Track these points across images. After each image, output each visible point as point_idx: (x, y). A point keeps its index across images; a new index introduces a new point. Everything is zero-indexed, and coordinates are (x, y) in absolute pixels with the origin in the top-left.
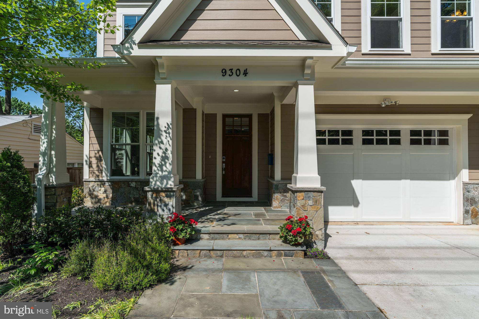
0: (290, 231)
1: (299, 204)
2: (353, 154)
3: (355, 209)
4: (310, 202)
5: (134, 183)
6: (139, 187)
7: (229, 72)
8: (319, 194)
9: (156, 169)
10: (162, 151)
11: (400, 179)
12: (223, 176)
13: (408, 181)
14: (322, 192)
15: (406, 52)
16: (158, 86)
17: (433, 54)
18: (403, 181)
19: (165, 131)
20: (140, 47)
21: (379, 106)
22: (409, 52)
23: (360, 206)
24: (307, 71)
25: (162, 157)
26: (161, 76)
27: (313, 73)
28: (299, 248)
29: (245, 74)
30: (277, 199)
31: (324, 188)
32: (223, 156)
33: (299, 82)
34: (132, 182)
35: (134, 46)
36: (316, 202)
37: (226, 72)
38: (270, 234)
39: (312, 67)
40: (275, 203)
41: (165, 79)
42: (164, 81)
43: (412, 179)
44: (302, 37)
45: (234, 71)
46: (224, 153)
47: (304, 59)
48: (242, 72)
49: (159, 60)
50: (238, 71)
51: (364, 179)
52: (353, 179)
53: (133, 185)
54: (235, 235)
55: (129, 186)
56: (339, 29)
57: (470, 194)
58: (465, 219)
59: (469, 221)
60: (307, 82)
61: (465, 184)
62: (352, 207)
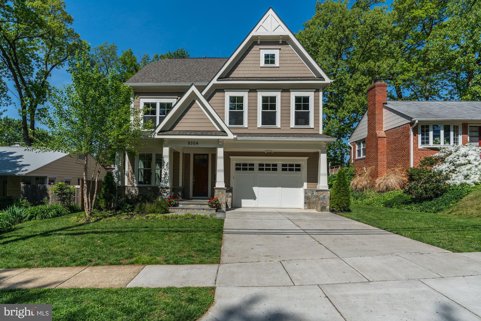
1: (216, 194)
2: (254, 175)
3: (255, 201)
4: (220, 193)
7: (191, 143)
11: (276, 187)
12: (193, 185)
13: (281, 188)
14: (225, 189)
15: (278, 127)
16: (164, 148)
17: (291, 128)
18: (278, 188)
19: (166, 165)
20: (158, 135)
22: (280, 127)
23: (257, 199)
24: (220, 143)
26: (165, 144)
27: (222, 143)
28: (214, 208)
32: (193, 175)
33: (217, 147)
34: (148, 187)
35: (156, 134)
38: (205, 205)
42: (166, 146)
43: (282, 187)
45: (193, 143)
46: (194, 174)
48: (196, 143)
49: (164, 139)
51: (259, 187)
53: (149, 189)
55: (147, 189)
57: (307, 195)
58: (305, 206)
59: (306, 208)
60: (221, 147)
61: (305, 190)
62: (253, 200)
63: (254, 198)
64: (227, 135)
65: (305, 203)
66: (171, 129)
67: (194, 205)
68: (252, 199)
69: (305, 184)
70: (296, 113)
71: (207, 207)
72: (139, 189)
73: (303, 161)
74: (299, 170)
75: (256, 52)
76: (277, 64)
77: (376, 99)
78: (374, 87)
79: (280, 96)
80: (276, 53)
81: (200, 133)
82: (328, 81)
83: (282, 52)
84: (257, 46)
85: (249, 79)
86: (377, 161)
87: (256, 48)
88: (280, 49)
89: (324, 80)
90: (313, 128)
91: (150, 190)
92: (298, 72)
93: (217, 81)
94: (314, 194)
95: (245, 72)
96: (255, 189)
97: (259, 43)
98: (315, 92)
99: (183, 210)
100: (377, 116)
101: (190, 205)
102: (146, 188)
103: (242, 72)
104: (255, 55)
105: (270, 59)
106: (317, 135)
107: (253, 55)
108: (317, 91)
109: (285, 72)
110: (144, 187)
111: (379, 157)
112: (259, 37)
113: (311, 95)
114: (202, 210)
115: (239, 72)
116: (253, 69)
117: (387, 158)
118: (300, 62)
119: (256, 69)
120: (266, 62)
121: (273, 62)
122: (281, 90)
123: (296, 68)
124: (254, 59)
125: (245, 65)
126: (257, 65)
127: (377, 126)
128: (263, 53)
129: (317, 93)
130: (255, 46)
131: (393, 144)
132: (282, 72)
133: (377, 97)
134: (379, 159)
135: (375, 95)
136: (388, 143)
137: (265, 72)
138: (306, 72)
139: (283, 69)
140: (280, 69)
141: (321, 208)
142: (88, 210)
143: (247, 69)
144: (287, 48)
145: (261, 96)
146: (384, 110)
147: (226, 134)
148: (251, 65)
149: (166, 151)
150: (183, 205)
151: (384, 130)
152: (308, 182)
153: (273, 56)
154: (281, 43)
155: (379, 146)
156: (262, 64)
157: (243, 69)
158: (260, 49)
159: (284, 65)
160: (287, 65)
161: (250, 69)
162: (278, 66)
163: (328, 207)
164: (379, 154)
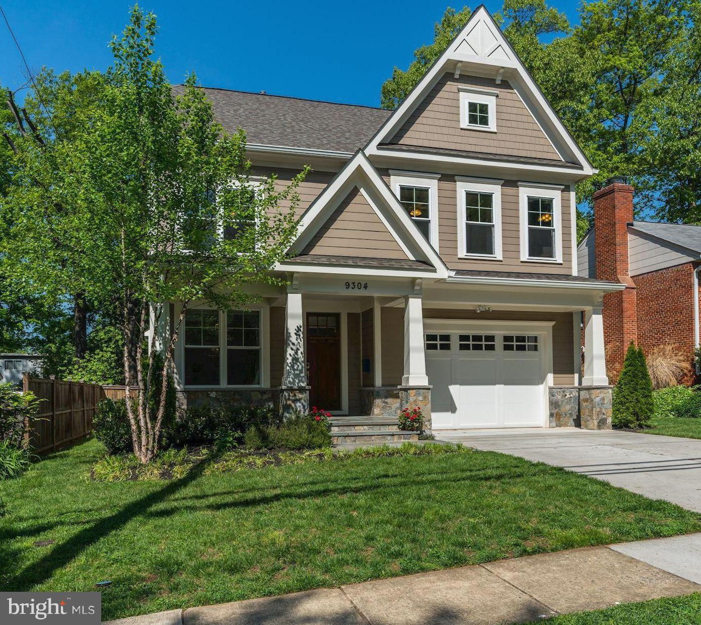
0: (408, 418)
1: (411, 399)
2: (451, 360)
3: (453, 415)
4: (421, 398)
5: (214, 393)
6: (221, 397)
7: (351, 285)
8: (427, 391)
9: (288, 368)
10: (293, 352)
11: (494, 384)
13: (502, 386)
14: (429, 389)
15: (498, 258)
16: (289, 295)
17: (522, 262)
18: (497, 386)
21: (474, 311)
22: (501, 259)
23: (457, 411)
24: (417, 288)
25: (293, 358)
27: (421, 288)
28: (415, 432)
29: (366, 287)
30: (379, 406)
31: (431, 387)
33: (409, 296)
36: (425, 397)
37: (349, 285)
38: (389, 425)
39: (420, 285)
40: (376, 411)
41: (296, 289)
42: (295, 291)
43: (505, 384)
44: (412, 258)
45: (356, 284)
47: (414, 280)
48: (363, 285)
50: (359, 285)
51: (462, 384)
52: (451, 385)
53: (213, 395)
54: (361, 427)
56: (437, 250)
57: (555, 398)
58: (550, 422)
59: (554, 424)
60: (416, 296)
61: (550, 388)
62: (449, 413)
63: (452, 408)
64: (435, 271)
65: (551, 415)
66: (305, 252)
67: (366, 427)
68: (447, 411)
69: (550, 377)
70: (530, 230)
71: (395, 429)
72: (188, 398)
73: (543, 331)
74: (535, 348)
75: (451, 96)
76: (492, 126)
77: (617, 214)
78: (612, 191)
79: (500, 193)
80: (490, 102)
81: (375, 263)
82: (588, 170)
83: (502, 102)
84: (452, 83)
85: (442, 151)
86: (623, 334)
87: (450, 86)
88: (497, 96)
89: (581, 168)
90: (561, 264)
91: (217, 399)
92: (532, 147)
93: (378, 149)
94: (566, 395)
95: (430, 136)
96: (454, 389)
97: (457, 76)
98: (563, 191)
99: (348, 439)
100: (618, 247)
101: (356, 428)
102: (206, 393)
103: (423, 135)
104: (449, 102)
105: (478, 114)
106: (568, 277)
107: (445, 102)
108: (567, 189)
109: (508, 145)
110: (202, 392)
111: (625, 325)
112: (459, 65)
113: (555, 196)
114: (389, 438)
115: (417, 135)
116: (445, 130)
117: (638, 327)
118: (535, 127)
119: (452, 131)
120: (473, 120)
121: (484, 121)
122: (503, 182)
123: (527, 140)
124: (448, 109)
125: (430, 121)
126: (453, 124)
127: (618, 267)
128: (465, 99)
129: (565, 194)
130: (449, 83)
131: (652, 301)
132: (503, 144)
133: (617, 211)
134: (625, 329)
135: (614, 208)
136: (641, 298)
137: (471, 141)
138: (546, 149)
139: (504, 137)
140: (499, 136)
141: (599, 423)
142: (147, 449)
143: (434, 129)
144: (509, 96)
145: (463, 190)
146: (630, 237)
147: (431, 268)
148: (442, 123)
149: (295, 303)
150: (342, 428)
151: (630, 274)
152: (555, 372)
153: (484, 108)
154: (498, 82)
155: (625, 305)
156: (464, 122)
157: (427, 128)
158: (459, 90)
159: (504, 130)
160: (511, 131)
161: (439, 130)
162: (495, 130)
163: (609, 420)
164: (625, 321)
